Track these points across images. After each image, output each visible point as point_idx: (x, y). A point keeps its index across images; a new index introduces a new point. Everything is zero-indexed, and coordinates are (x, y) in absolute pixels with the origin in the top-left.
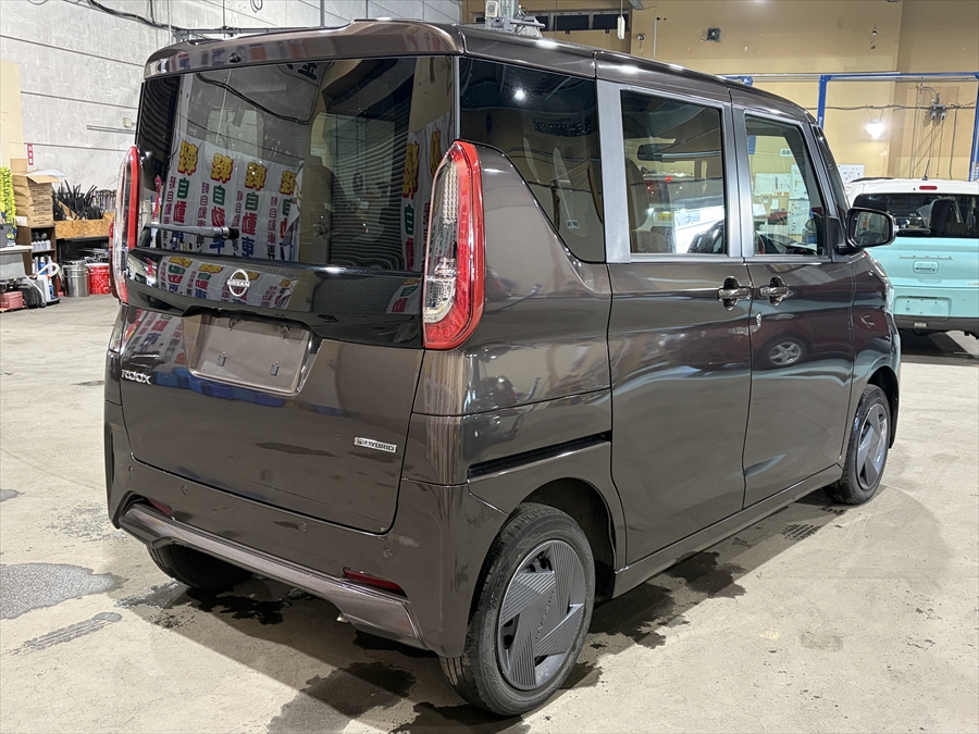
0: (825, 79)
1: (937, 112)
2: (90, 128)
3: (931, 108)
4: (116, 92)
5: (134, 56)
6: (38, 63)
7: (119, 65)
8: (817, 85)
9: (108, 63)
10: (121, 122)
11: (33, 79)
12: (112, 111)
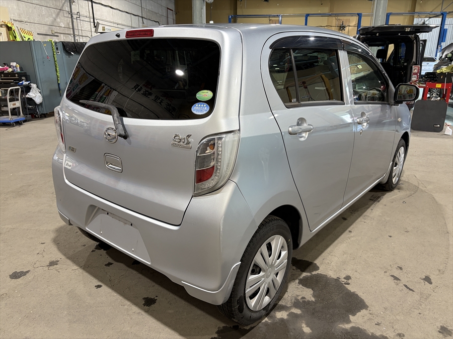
0: (307, 15)
1: (342, 28)
2: (38, 34)
3: (341, 27)
4: (47, 19)
5: (53, 4)
6: (15, 7)
7: (48, 9)
8: (305, 18)
9: (43, 8)
10: (50, 31)
11: (14, 14)
12: (46, 28)
